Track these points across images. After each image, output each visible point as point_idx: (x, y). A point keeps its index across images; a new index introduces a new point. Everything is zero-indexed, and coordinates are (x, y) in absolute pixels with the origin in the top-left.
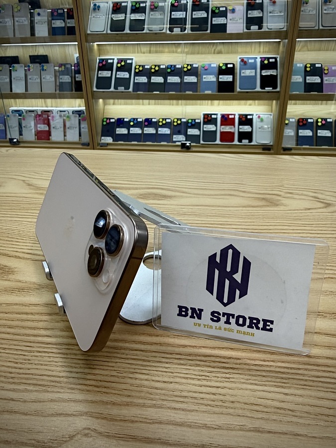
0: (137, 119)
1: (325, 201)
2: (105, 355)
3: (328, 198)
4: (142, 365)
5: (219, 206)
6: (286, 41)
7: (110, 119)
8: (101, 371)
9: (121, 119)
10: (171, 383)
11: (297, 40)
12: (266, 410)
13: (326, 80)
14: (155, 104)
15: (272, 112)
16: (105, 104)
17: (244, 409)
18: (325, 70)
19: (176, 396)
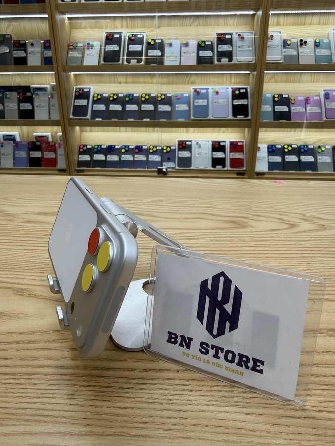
1: (290, 222)
2: (66, 383)
3: (292, 219)
4: (103, 392)
5: (189, 229)
6: (255, 73)
7: (87, 145)
8: (60, 400)
10: (133, 408)
11: (265, 72)
12: (227, 431)
13: (294, 109)
14: (132, 131)
15: (244, 139)
16: (82, 131)
17: (205, 431)
18: (292, 100)
19: (137, 422)
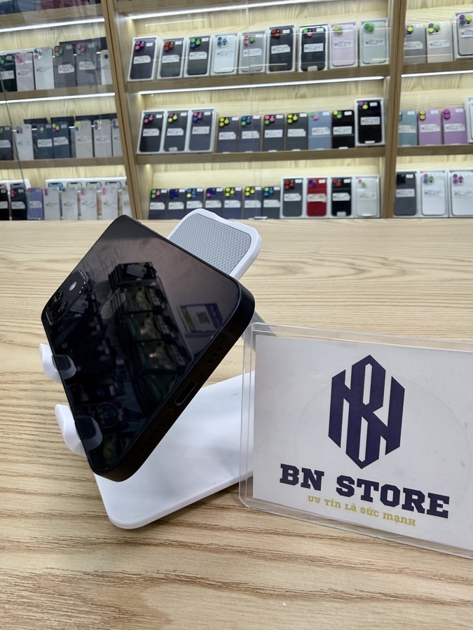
0: (196, 189)
1: (360, 268)
6: (389, 78)
7: (160, 190)
9: (175, 190)
11: (403, 76)
14: (220, 169)
15: (379, 173)
16: (154, 171)
19: (56, 454)
